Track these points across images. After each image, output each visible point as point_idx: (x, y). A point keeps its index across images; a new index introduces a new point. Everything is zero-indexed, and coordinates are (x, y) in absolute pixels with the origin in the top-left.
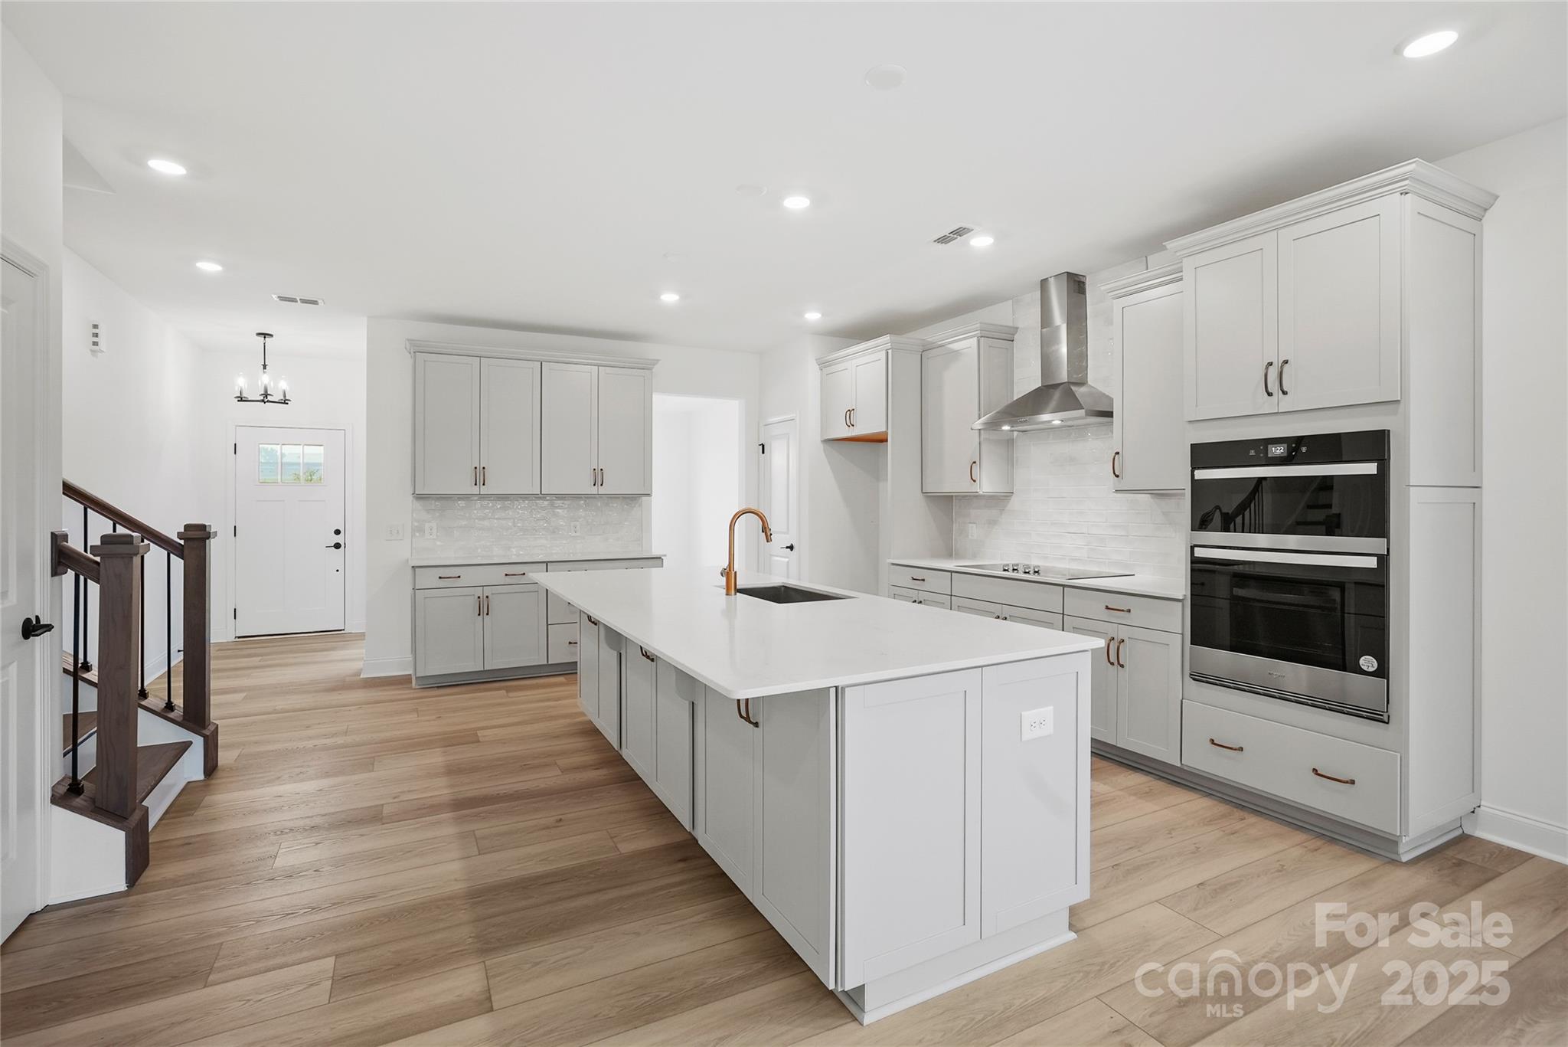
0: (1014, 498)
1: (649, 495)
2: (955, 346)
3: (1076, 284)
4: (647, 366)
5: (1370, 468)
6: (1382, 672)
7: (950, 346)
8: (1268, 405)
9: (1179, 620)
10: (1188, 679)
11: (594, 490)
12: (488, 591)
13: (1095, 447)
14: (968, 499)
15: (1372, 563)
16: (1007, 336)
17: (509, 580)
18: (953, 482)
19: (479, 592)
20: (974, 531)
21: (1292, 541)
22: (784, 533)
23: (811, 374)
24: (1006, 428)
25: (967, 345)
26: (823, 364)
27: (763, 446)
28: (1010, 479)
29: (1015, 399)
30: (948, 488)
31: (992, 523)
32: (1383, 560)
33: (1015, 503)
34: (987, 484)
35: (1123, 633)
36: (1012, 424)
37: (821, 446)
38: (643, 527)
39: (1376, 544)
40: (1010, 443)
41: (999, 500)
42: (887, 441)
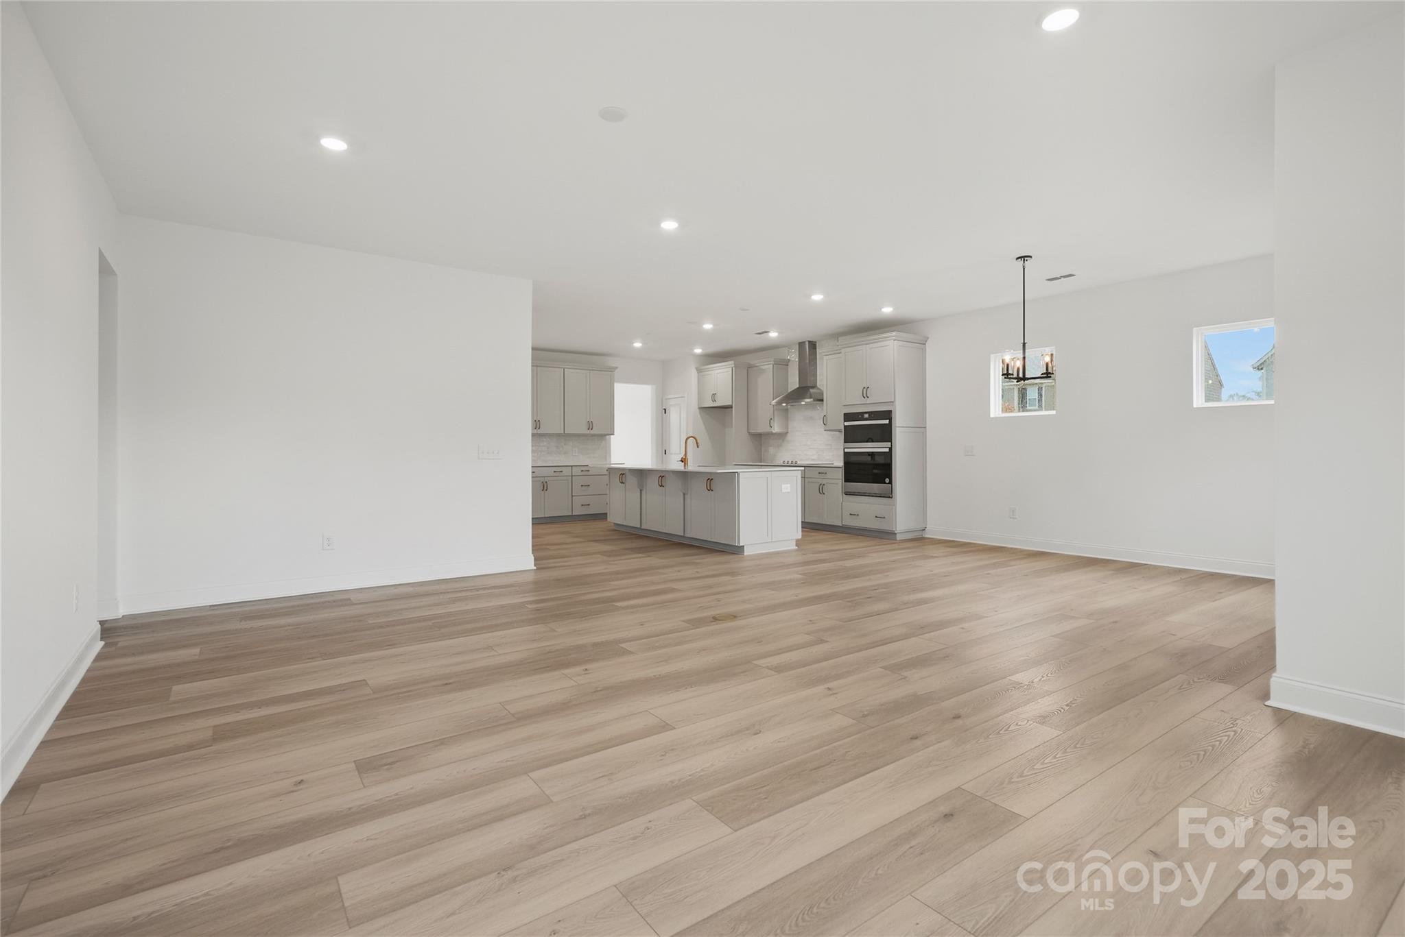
0: (789, 435)
1: (613, 434)
2: (763, 367)
3: (813, 345)
4: (612, 370)
5: (887, 422)
6: (890, 483)
7: (761, 367)
8: (864, 401)
9: (840, 474)
10: (844, 495)
11: (588, 432)
12: (546, 479)
13: (818, 413)
14: (770, 435)
15: (887, 450)
16: (785, 364)
17: (555, 474)
18: (762, 428)
19: (542, 479)
20: (772, 450)
21: (870, 444)
22: (678, 454)
23: (693, 374)
24: (784, 405)
25: (768, 367)
26: (699, 371)
27: (665, 410)
28: (787, 426)
29: (789, 391)
30: (760, 430)
31: (780, 446)
32: (891, 449)
33: (789, 437)
34: (776, 429)
35: (824, 482)
36: (787, 404)
37: (698, 410)
38: (607, 452)
39: (889, 444)
40: (786, 410)
41: (782, 436)
42: (732, 407)
